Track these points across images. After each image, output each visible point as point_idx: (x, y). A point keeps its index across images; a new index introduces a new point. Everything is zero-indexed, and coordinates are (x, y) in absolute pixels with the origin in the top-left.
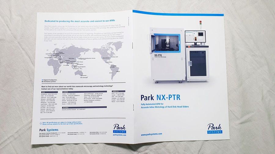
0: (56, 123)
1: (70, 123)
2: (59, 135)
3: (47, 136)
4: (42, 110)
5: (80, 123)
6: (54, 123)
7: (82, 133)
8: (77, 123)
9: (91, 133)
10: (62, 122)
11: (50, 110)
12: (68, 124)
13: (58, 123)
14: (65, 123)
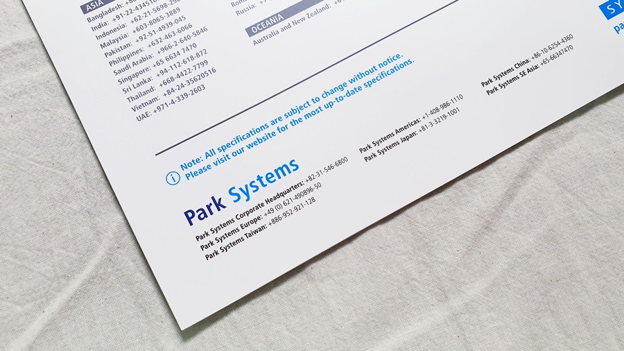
0: (260, 135)
1: (338, 94)
2: (318, 186)
3: (248, 230)
4: (138, 102)
5: (395, 64)
6: (253, 139)
7: (444, 110)
8: (380, 70)
9: (492, 85)
10: (293, 112)
11: (183, 80)
12: (330, 105)
13: (273, 129)
14: (314, 107)
